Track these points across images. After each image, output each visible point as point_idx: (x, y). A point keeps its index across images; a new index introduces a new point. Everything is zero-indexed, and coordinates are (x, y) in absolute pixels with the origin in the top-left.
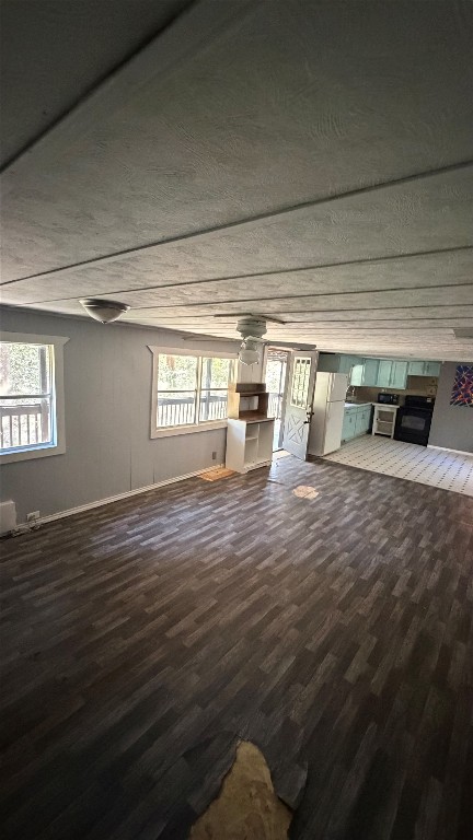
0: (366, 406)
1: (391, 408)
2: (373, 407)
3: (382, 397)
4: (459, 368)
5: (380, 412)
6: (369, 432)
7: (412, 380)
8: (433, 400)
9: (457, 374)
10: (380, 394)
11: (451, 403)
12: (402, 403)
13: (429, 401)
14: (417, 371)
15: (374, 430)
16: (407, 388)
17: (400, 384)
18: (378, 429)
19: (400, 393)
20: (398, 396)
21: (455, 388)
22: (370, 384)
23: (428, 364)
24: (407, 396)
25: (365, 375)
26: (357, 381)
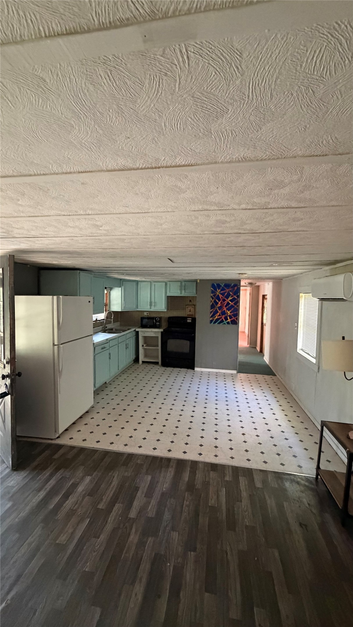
0: (129, 333)
1: (155, 333)
2: (137, 333)
3: (145, 321)
4: (213, 286)
5: (145, 338)
6: (136, 360)
7: (171, 301)
8: (194, 320)
9: (212, 292)
10: (142, 318)
11: (211, 321)
12: (165, 325)
13: (189, 321)
14: (175, 291)
15: (141, 358)
16: (168, 309)
17: (161, 306)
18: (146, 356)
19: (162, 315)
20: (160, 318)
21: (212, 307)
22: (131, 307)
23: (184, 283)
24: (170, 318)
25: (125, 298)
26: (116, 305)
